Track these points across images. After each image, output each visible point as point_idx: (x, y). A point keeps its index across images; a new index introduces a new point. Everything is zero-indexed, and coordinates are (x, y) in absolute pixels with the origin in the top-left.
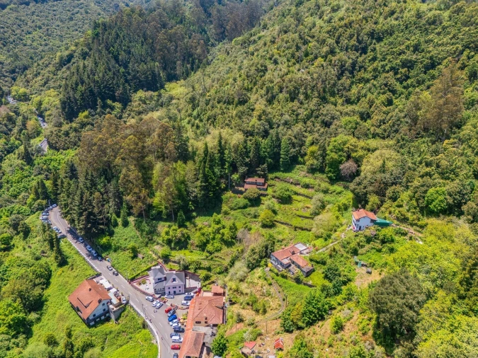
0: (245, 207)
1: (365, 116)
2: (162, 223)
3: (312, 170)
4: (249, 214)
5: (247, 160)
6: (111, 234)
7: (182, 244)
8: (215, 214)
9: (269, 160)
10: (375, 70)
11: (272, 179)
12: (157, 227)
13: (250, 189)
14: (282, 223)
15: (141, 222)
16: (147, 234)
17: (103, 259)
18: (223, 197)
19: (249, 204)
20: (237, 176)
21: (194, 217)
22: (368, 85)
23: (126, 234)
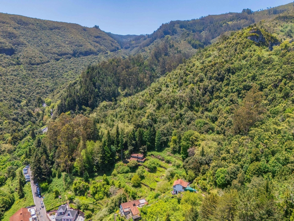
0: (127, 172)
1: (214, 120)
2: (77, 178)
3: (174, 152)
4: (127, 177)
5: (134, 142)
6: (50, 182)
7: (82, 192)
8: (105, 175)
9: (148, 143)
10: (227, 91)
11: (150, 156)
12: (74, 180)
13: (132, 161)
14: (145, 185)
15: (67, 176)
16: (68, 184)
17: (41, 197)
18: (116, 165)
19: (130, 170)
20: (128, 152)
21: (96, 176)
22: (221, 100)
23: (58, 183)
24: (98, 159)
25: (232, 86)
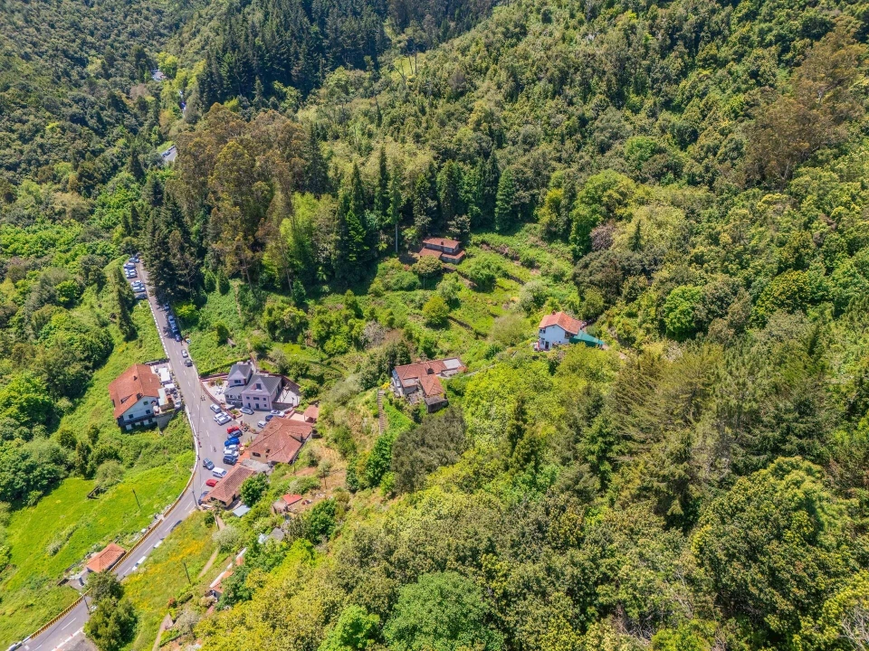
0: (411, 288)
1: (686, 138)
2: (274, 296)
3: (551, 236)
4: (412, 301)
5: (432, 203)
6: (201, 303)
7: (291, 333)
8: (349, 292)
9: (475, 208)
10: (745, 40)
11: (477, 245)
12: (265, 301)
13: (427, 258)
14: (461, 324)
15: (246, 290)
16: (250, 311)
17: (182, 339)
18: (380, 266)
19: (419, 283)
20: (413, 232)
21: (326, 294)
22: (720, 72)
23: (223, 307)
24: (328, 247)
25: (766, 21)
